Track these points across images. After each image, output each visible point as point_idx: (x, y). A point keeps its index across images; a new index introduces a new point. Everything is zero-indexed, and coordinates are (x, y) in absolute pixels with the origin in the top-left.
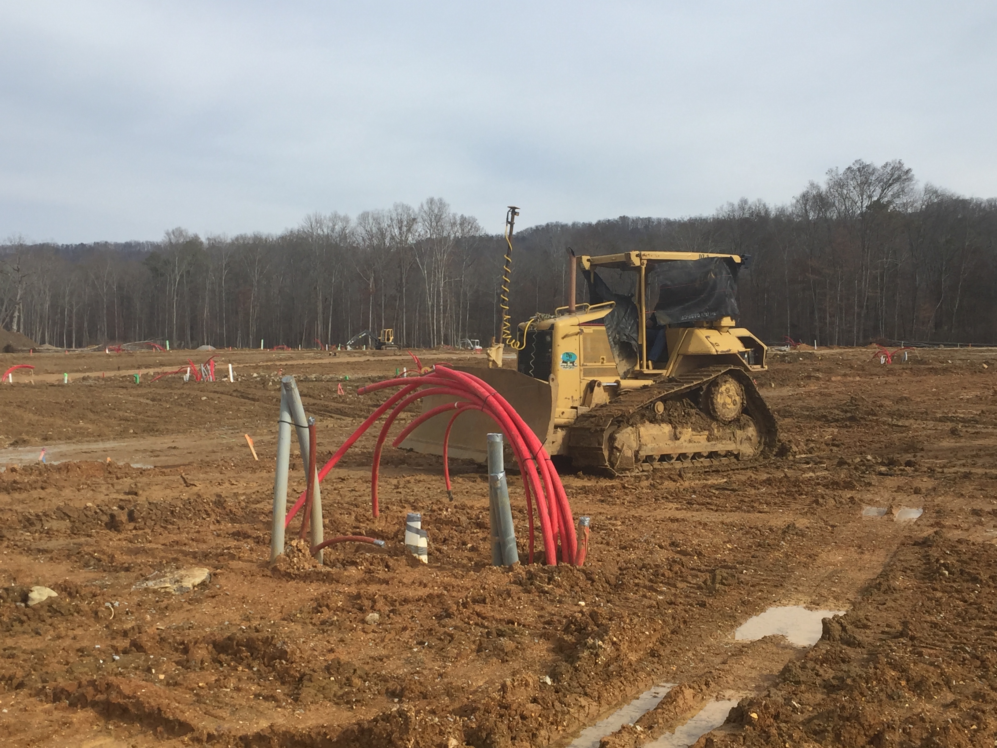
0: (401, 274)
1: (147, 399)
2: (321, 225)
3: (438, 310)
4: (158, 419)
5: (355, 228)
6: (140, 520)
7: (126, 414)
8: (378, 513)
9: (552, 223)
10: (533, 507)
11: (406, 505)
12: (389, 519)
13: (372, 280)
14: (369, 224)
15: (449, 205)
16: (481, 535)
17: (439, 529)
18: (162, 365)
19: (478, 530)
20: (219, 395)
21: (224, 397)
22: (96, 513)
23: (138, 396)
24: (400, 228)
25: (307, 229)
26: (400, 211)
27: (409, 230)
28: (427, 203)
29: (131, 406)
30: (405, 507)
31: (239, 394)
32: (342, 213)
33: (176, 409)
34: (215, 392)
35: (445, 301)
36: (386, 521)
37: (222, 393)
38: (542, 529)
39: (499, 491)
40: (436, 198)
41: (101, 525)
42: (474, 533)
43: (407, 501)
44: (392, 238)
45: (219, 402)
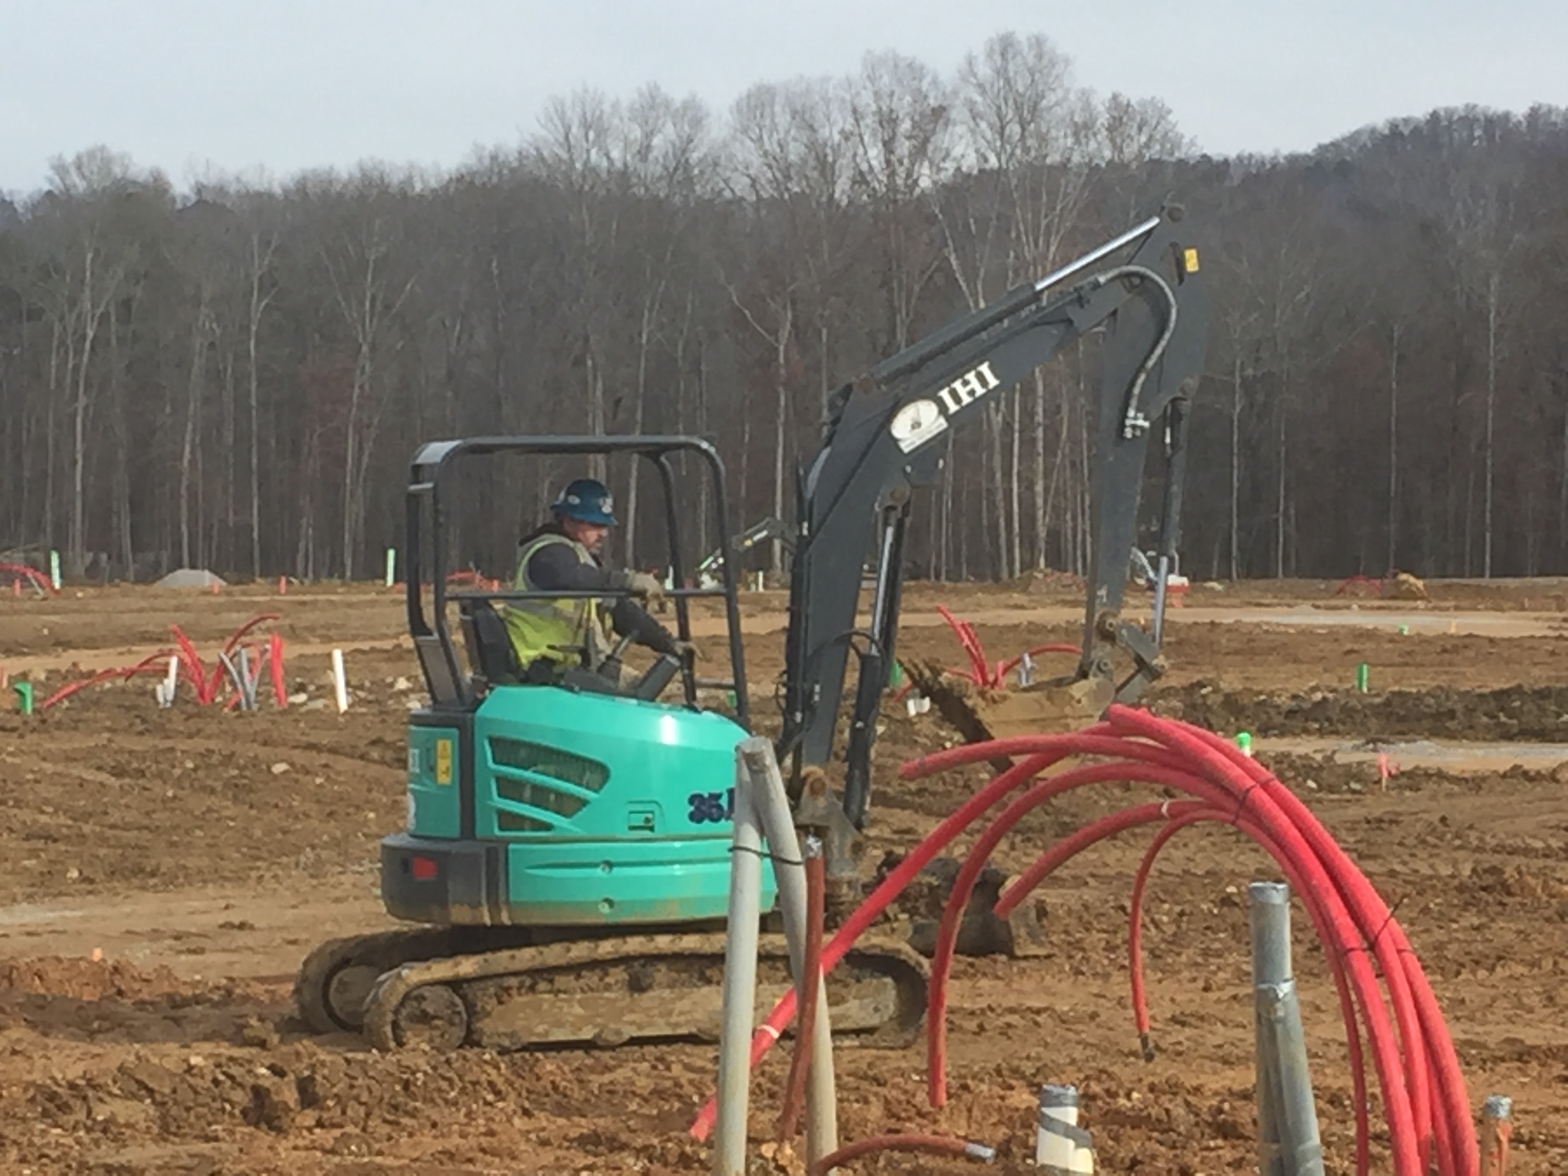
0: (893, 312)
1: (99, 768)
2: (602, 133)
3: (1028, 443)
4: (146, 834)
5: (725, 145)
6: (331, 1103)
7: (43, 819)
8: (942, 1096)
9: (1450, 112)
10: (1370, 1091)
11: (1014, 1082)
12: (976, 1112)
13: (785, 333)
14: (774, 127)
15: (1067, 62)
16: (1228, 1155)
17: (1116, 1139)
18: (64, 644)
19: (1220, 1142)
20: (324, 758)
21: (344, 764)
22: (216, 1082)
23: (69, 759)
24: (888, 146)
25: (553, 149)
26: (886, 81)
27: (920, 152)
28: (990, 54)
29: (54, 792)
30: (1011, 1088)
31: (389, 755)
32: (677, 95)
33: (198, 804)
34: (310, 746)
35: (1052, 412)
36: (969, 1118)
37: (333, 751)
38: (1391, 1139)
39: (1279, 1028)
40: (1022, 37)
41: (232, 1115)
42: (1208, 1149)
43: (1016, 1072)
44: (860, 179)
45: (328, 778)
